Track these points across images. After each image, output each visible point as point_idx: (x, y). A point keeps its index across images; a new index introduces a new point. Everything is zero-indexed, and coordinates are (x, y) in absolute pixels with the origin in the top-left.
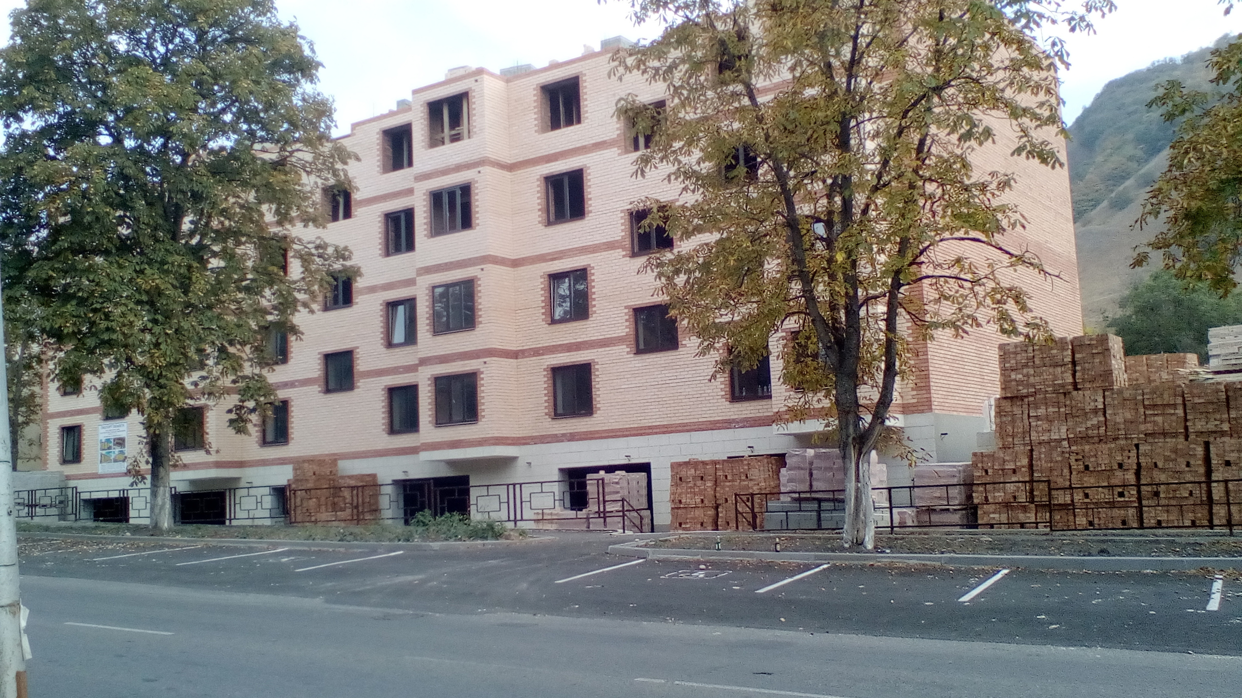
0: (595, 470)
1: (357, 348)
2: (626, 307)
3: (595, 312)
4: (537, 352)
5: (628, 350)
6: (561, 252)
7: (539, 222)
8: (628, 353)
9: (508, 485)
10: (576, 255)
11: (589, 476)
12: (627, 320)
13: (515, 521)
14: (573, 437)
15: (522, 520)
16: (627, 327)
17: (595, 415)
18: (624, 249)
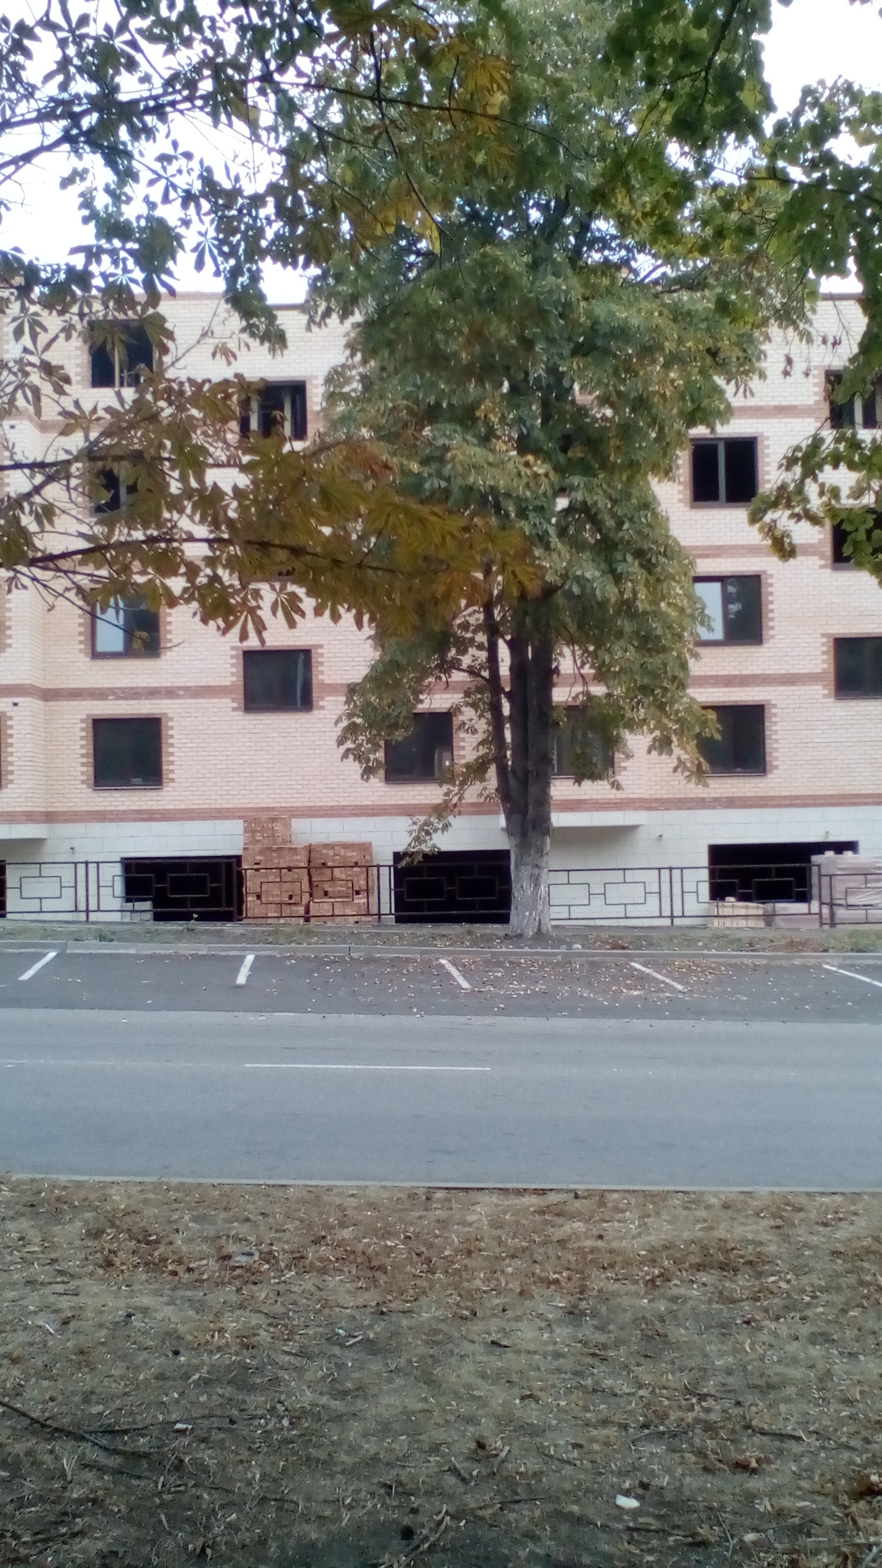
2: (823, 635)
3: (773, 637)
4: (76, 694)
5: (826, 692)
6: (719, 547)
7: (680, 501)
8: (825, 696)
9: (76, 864)
10: (742, 555)
12: (824, 653)
14: (731, 803)
16: (824, 661)
17: (769, 776)
18: (822, 556)
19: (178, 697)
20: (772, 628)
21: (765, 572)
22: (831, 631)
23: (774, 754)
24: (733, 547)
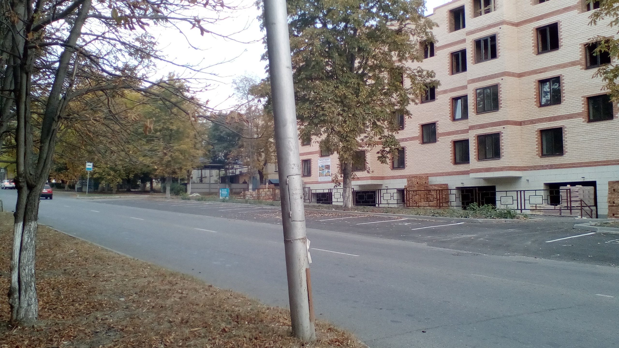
0: (565, 184)
1: (438, 121)
2: (583, 97)
3: (564, 100)
4: (532, 122)
5: (584, 120)
7: (533, 53)
8: (584, 122)
9: (517, 191)
10: (553, 70)
11: (561, 188)
12: (583, 104)
13: (521, 210)
14: (552, 167)
15: (525, 209)
16: (583, 108)
17: (564, 155)
18: (581, 65)
19: (408, 141)
20: (564, 97)
21: (561, 75)
22: (585, 95)
23: (566, 147)
24: (551, 67)
